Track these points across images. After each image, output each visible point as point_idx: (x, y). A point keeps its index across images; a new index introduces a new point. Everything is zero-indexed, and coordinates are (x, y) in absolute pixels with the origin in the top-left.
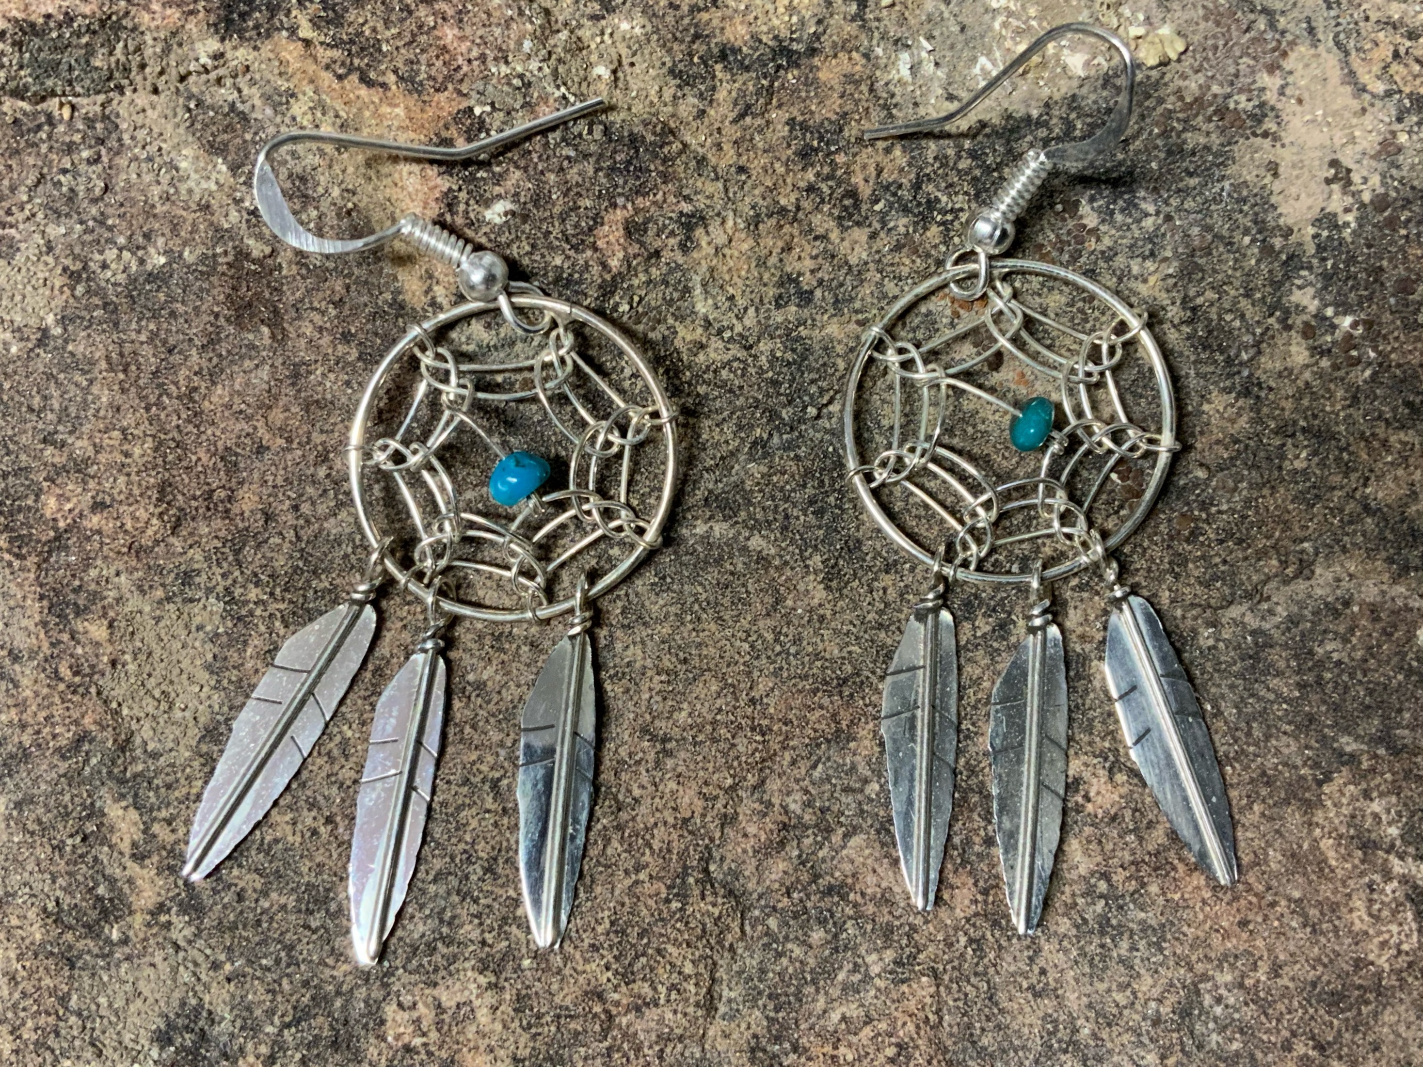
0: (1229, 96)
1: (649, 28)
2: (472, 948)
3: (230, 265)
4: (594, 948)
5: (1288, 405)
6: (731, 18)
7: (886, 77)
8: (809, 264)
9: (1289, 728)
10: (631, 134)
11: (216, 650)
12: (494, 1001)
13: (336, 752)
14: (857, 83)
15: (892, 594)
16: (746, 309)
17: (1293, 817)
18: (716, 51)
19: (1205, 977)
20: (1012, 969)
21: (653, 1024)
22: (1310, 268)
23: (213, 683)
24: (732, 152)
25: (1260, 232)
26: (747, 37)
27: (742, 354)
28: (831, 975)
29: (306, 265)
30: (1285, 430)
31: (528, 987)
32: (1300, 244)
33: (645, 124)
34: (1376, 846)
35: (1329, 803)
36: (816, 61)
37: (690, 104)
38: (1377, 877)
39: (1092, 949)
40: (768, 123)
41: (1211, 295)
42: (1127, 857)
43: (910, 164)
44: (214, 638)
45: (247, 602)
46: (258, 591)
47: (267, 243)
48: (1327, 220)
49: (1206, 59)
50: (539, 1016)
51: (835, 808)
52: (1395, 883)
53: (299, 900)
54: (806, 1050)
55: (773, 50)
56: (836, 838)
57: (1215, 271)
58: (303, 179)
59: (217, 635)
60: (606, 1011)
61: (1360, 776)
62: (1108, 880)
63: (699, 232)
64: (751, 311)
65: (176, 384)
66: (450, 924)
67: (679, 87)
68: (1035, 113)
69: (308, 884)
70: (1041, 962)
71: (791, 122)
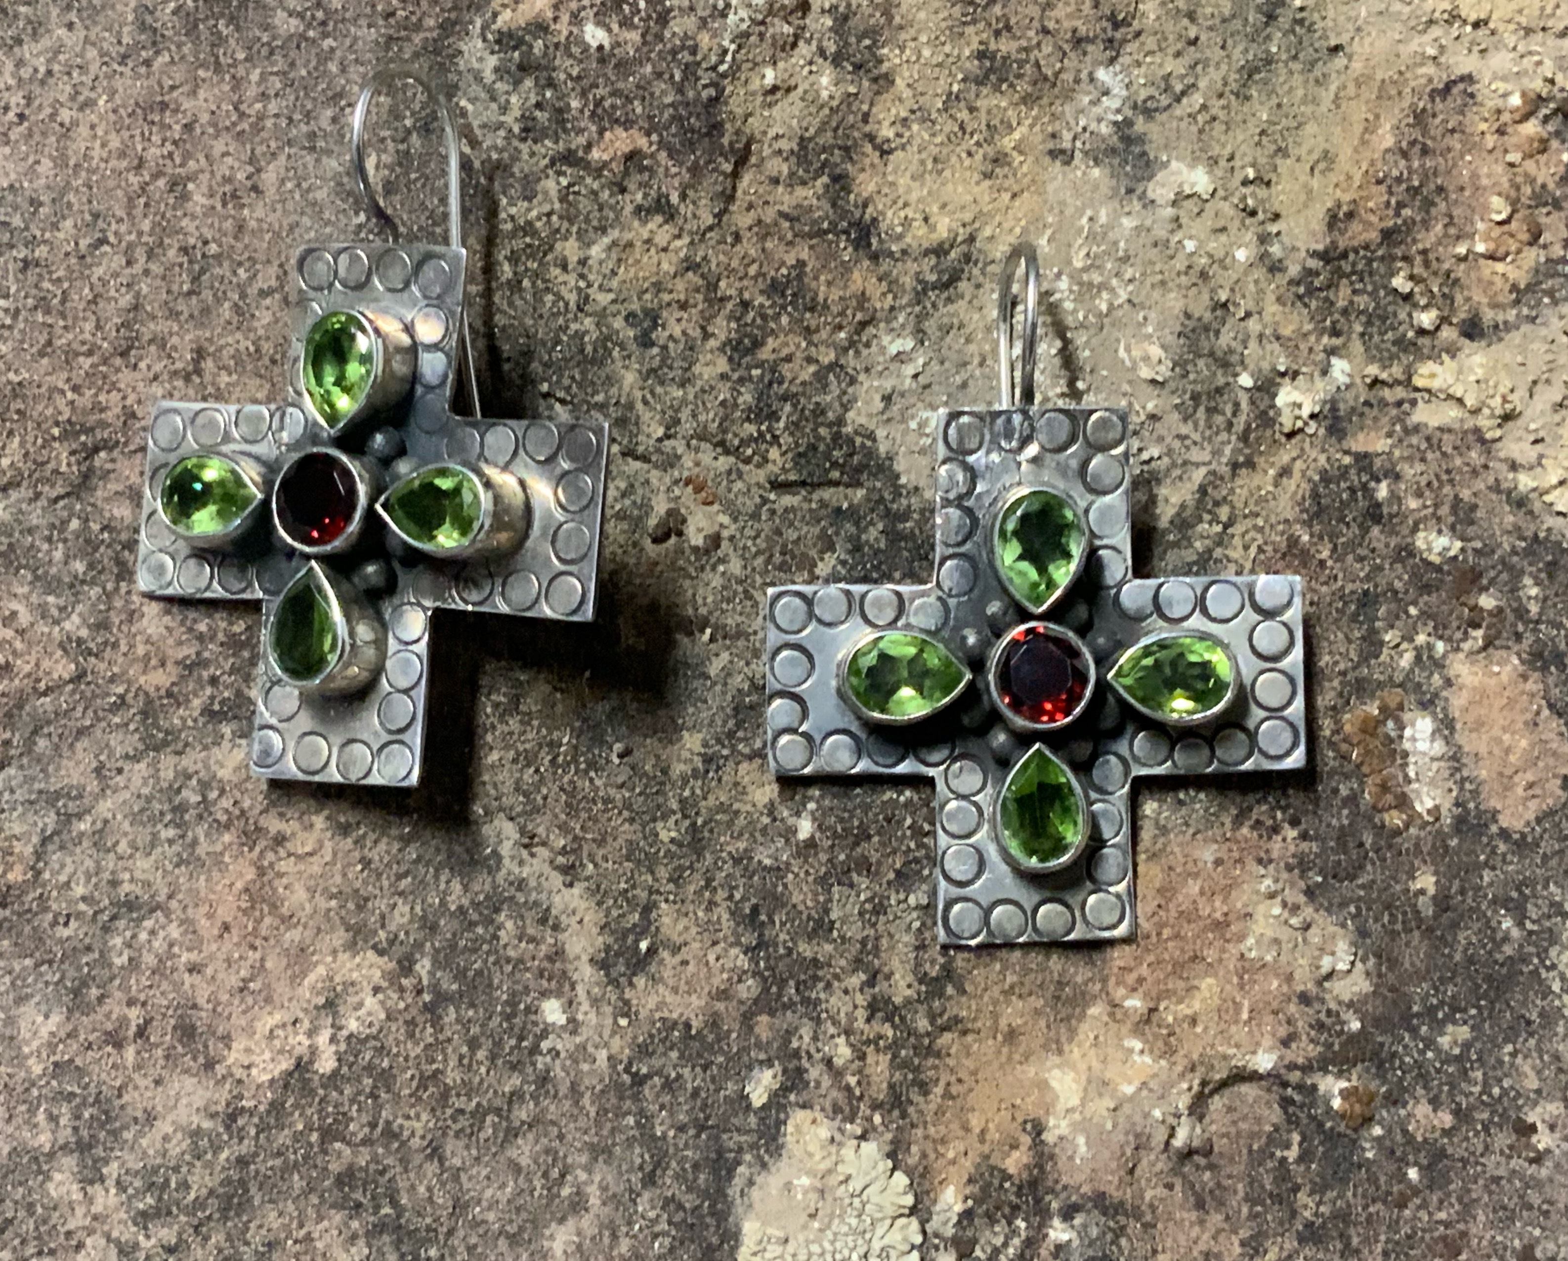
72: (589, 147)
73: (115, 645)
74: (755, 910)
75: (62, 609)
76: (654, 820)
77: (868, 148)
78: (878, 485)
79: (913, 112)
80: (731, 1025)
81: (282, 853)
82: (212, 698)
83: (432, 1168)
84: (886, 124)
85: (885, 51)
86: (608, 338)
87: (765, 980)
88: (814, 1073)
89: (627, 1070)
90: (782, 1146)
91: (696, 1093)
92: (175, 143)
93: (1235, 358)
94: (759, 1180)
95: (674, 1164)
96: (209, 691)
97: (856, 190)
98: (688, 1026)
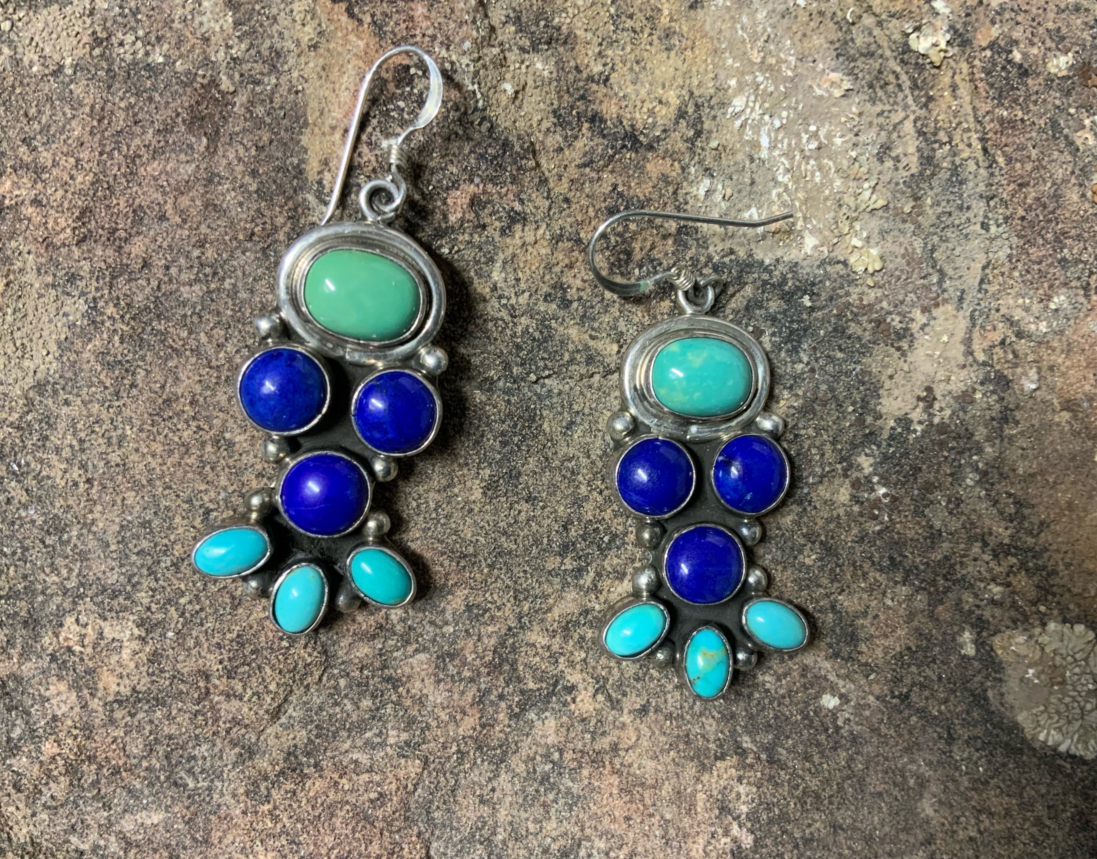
0: (890, 313)
1: (554, 75)
2: (139, 608)
3: (203, 86)
4: (219, 646)
5: (820, 523)
6: (611, 98)
7: (689, 189)
8: (578, 283)
9: (717, 715)
10: (506, 139)
11: (69, 335)
12: (137, 648)
13: (114, 440)
14: (668, 183)
15: (523, 516)
16: (523, 292)
17: (691, 769)
18: (589, 114)
19: (588, 839)
20: (476, 779)
21: (234, 710)
22: (879, 446)
23: (57, 355)
24: (566, 186)
25: (862, 408)
26: (614, 116)
27: (507, 318)
28: (363, 731)
29: (251, 113)
30: (810, 537)
31: (164, 650)
32: (881, 428)
33: (519, 137)
34: (729, 812)
35: (715, 773)
36: (650, 155)
37: (555, 139)
38: (720, 831)
39: (531, 790)
40: (599, 178)
41: (811, 432)
42: (580, 746)
43: (673, 253)
44: (72, 326)
45: (102, 314)
46: (114, 310)
47: (233, 84)
48: (905, 422)
49: (889, 282)
50: (162, 671)
51: (419, 631)
52: (728, 840)
53: (45, 522)
54: (322, 769)
55: (626, 133)
56: (410, 649)
57: (822, 418)
58: (278, 54)
59: (74, 324)
60: (207, 689)
61: (742, 766)
62: (561, 755)
63: (518, 227)
64: (527, 294)
65: (128, 147)
66: (134, 586)
67: (555, 124)
68: (767, 262)
69: (56, 515)
70: (495, 784)
71: (615, 187)
72: (445, 217)
73: (428, 727)
74: (891, 558)
75: (380, 734)
76: (796, 558)
77: (594, 87)
78: (756, 275)
79: (600, 44)
80: (928, 627)
81: (622, 753)
82: (510, 707)
83: (841, 837)
84: (592, 63)
85: (557, 20)
86: (544, 319)
87: (925, 589)
88: (987, 614)
89: (893, 697)
90: (1001, 662)
91: (940, 678)
92: (194, 418)
93: (873, 47)
94: (1004, 690)
95: (956, 721)
96: (503, 705)
97: (608, 117)
98: (909, 648)
